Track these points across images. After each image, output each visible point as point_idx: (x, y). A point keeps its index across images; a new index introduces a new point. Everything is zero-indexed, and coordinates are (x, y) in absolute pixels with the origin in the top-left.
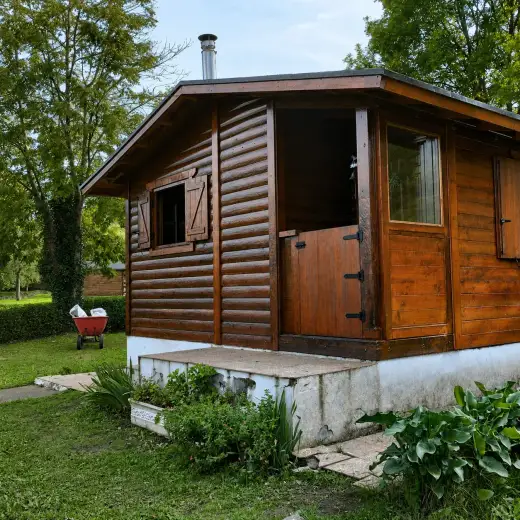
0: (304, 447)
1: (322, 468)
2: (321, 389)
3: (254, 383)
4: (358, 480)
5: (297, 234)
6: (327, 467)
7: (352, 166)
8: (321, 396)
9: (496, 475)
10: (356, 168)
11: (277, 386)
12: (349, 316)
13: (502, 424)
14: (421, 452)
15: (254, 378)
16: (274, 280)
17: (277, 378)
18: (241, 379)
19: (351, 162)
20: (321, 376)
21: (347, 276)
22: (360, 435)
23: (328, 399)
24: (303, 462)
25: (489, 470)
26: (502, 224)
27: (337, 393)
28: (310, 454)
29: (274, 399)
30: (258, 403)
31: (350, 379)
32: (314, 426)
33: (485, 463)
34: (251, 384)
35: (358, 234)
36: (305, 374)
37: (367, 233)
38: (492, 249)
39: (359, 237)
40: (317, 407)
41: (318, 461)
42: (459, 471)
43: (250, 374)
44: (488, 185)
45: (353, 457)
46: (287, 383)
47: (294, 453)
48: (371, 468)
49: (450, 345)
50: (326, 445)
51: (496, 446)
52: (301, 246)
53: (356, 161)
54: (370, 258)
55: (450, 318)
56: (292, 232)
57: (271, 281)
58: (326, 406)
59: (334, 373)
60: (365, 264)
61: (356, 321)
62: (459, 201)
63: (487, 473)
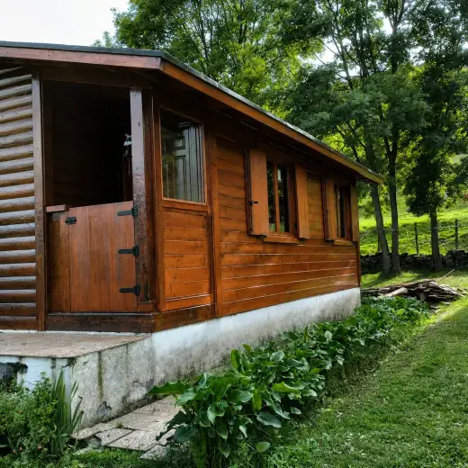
0: (83, 428)
1: (106, 447)
2: (100, 366)
3: (26, 367)
4: (144, 452)
5: (67, 210)
6: (111, 445)
7: (126, 143)
8: (100, 373)
9: (272, 427)
10: (130, 146)
11: (53, 367)
12: (122, 291)
13: (271, 381)
14: (211, 416)
15: (24, 362)
16: (41, 256)
17: (54, 359)
18: (9, 364)
19: (125, 139)
20: (100, 353)
21: (121, 252)
22: (136, 407)
23: (107, 376)
24: (83, 443)
25: (266, 423)
26: (251, 204)
27: (115, 367)
28: (90, 433)
29: (50, 382)
30: (32, 388)
31: (127, 353)
32: (93, 404)
33: (262, 417)
34: (21, 368)
35: (133, 209)
36: (85, 352)
37: (142, 210)
38: (243, 226)
39: (134, 212)
40: (96, 385)
41: (99, 440)
42: (242, 429)
43: (21, 357)
44: (240, 170)
45: (134, 430)
46: (65, 363)
47: (74, 435)
48: (158, 439)
49: (212, 313)
50: (105, 422)
51: (270, 401)
52: (71, 221)
53: (130, 139)
54: (145, 234)
55: (213, 289)
56: (62, 208)
57: (38, 258)
58: (105, 383)
59: (112, 348)
60: (140, 239)
61: (131, 295)
62: (219, 183)
63: (264, 427)
